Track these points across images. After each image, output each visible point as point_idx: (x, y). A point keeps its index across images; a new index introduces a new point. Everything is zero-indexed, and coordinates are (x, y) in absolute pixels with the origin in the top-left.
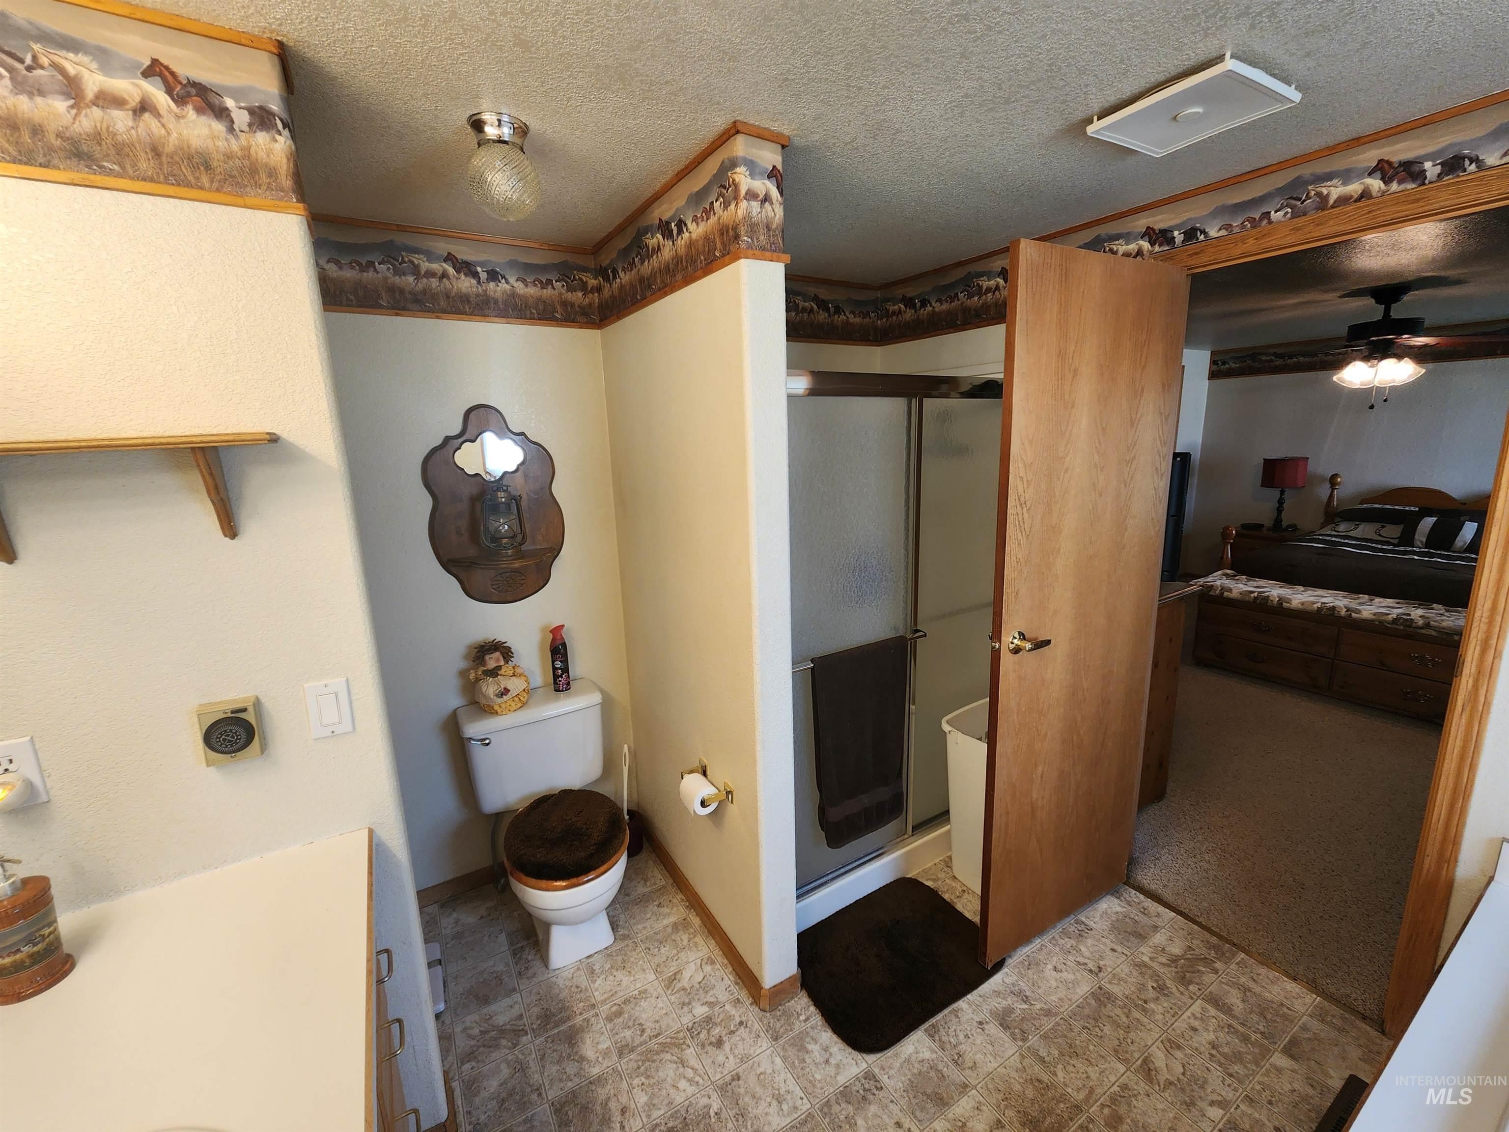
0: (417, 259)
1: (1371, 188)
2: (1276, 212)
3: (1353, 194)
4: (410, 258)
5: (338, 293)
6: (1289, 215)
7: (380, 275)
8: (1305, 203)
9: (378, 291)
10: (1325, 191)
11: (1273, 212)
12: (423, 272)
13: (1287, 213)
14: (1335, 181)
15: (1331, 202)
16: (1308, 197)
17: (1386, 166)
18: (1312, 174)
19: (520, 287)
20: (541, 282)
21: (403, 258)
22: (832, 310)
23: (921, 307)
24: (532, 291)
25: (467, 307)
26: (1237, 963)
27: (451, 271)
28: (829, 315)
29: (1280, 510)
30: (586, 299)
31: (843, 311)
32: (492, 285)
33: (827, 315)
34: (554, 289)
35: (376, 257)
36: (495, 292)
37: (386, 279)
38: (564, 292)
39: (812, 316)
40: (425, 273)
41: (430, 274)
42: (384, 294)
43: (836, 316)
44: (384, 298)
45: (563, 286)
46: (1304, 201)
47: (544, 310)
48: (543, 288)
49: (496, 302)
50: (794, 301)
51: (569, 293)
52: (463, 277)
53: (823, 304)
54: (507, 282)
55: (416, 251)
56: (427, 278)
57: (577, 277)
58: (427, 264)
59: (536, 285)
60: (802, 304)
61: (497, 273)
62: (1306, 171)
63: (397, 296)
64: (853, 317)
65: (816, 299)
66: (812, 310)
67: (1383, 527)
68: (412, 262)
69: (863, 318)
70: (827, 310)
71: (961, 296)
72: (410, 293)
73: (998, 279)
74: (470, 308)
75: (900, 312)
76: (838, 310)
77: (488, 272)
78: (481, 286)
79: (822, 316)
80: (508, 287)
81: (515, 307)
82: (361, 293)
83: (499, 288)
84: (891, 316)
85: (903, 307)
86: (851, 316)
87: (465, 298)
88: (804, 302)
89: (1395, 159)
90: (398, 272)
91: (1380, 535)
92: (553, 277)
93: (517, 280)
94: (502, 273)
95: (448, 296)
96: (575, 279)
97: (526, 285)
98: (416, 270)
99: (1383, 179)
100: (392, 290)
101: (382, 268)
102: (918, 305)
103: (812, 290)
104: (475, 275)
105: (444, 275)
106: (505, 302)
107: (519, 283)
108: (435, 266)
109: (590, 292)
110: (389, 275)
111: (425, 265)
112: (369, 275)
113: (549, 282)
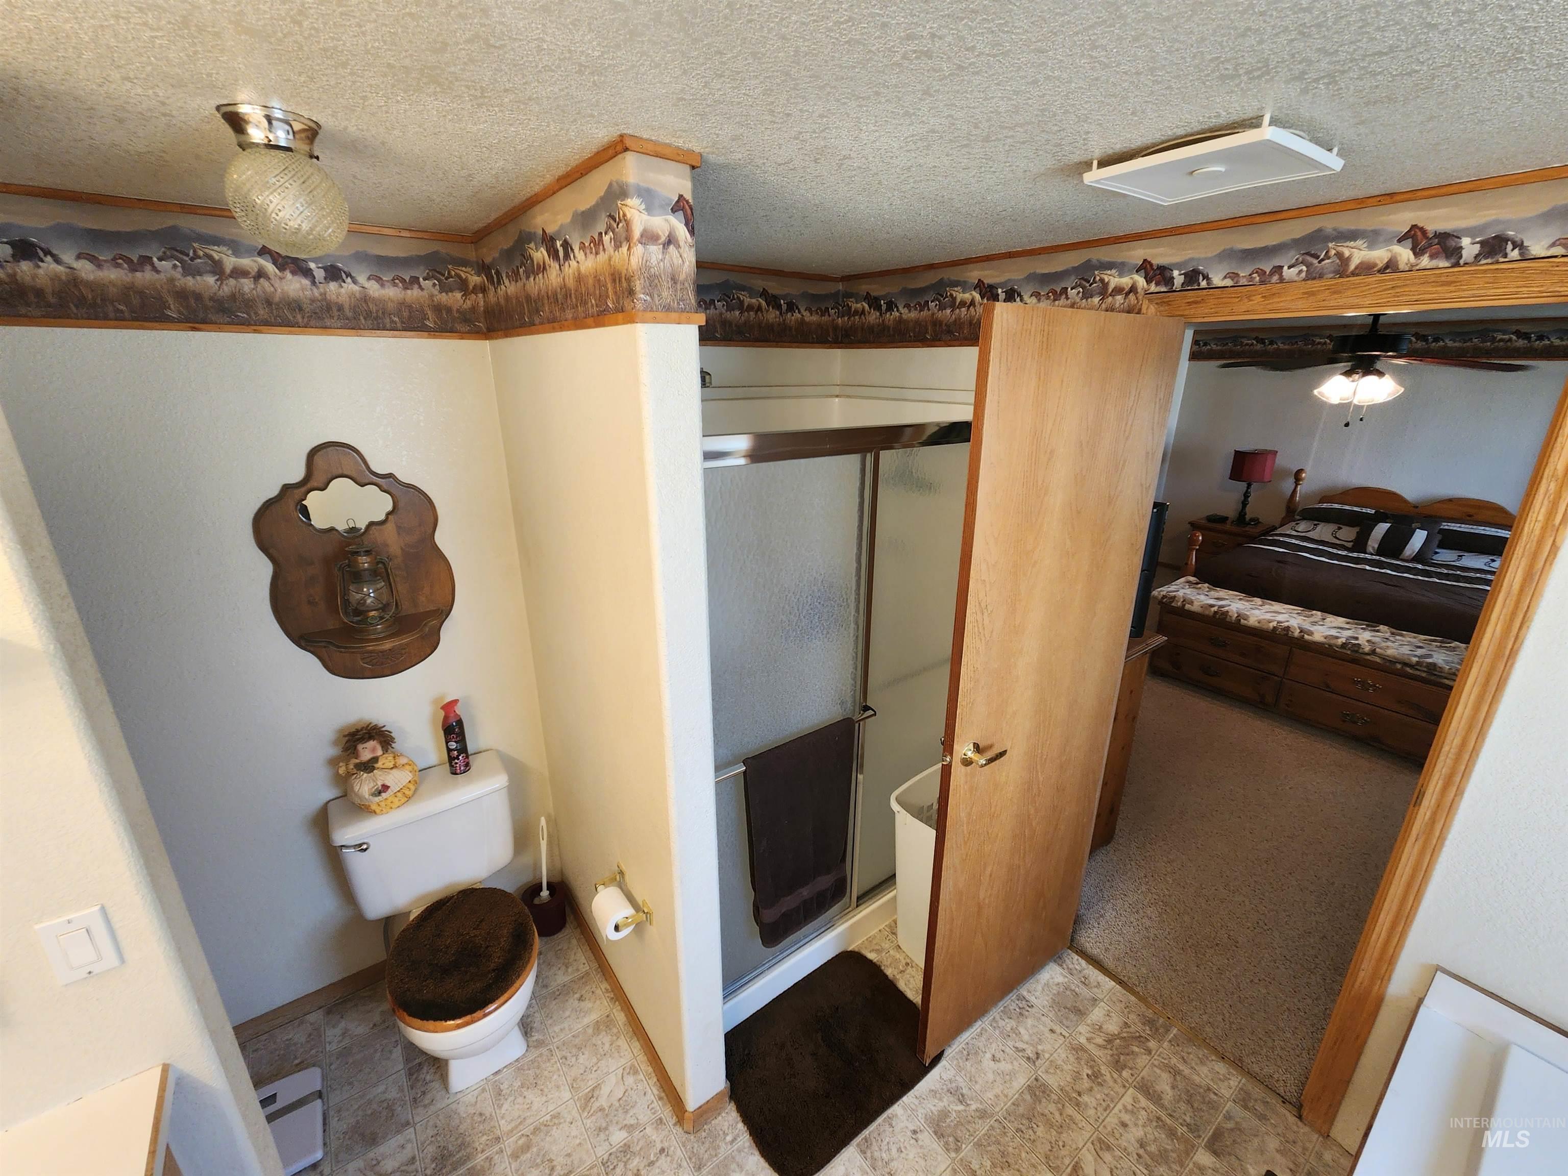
0: (217, 252)
1: (1399, 258)
2: (1290, 267)
3: (1378, 262)
4: (207, 251)
5: (99, 301)
6: (1303, 275)
7: (162, 276)
8: (1323, 263)
9: (161, 297)
10: (1347, 253)
11: (1286, 268)
12: (228, 271)
13: (1301, 271)
14: (1359, 243)
15: (1352, 267)
16: (1327, 256)
17: (1419, 233)
18: (1335, 230)
19: (374, 289)
20: (403, 281)
21: (195, 251)
22: (784, 307)
23: (887, 310)
24: (392, 293)
25: (299, 317)
26: (1170, 1041)
27: (270, 267)
28: (781, 313)
29: (1245, 503)
30: (467, 301)
31: (797, 308)
32: (333, 286)
33: (778, 313)
34: (422, 289)
35: (153, 251)
36: (338, 295)
37: (172, 280)
38: (436, 292)
39: (760, 315)
40: (232, 272)
41: (239, 273)
42: (171, 301)
43: (789, 314)
44: (172, 306)
45: (434, 285)
46: (1323, 260)
47: (410, 317)
48: (406, 288)
49: (340, 308)
50: (738, 297)
51: (444, 294)
52: (289, 276)
53: (773, 301)
54: (355, 282)
55: (217, 241)
56: (236, 278)
57: (453, 273)
58: (233, 259)
59: (395, 285)
60: (747, 301)
61: (340, 270)
62: (1329, 223)
63: (192, 302)
64: (809, 314)
65: (764, 294)
66: (759, 308)
67: (1340, 528)
68: (210, 257)
69: (822, 316)
70: (779, 307)
71: (932, 305)
72: (211, 299)
73: (974, 293)
74: (303, 318)
75: (863, 312)
76: (791, 307)
77: (325, 269)
78: (318, 288)
79: (772, 315)
80: (356, 288)
81: (368, 315)
82: (136, 301)
83: (343, 290)
84: (854, 316)
85: (866, 306)
86: (806, 314)
87: (295, 306)
88: (751, 298)
89: (1432, 227)
90: (189, 271)
91: (1336, 537)
92: (420, 273)
93: (369, 279)
94: (346, 269)
95: (269, 302)
96: (450, 276)
97: (382, 285)
98: (217, 268)
99: (1413, 249)
100: (182, 295)
101: (165, 265)
102: (884, 307)
103: (760, 283)
104: (307, 273)
105: (261, 274)
106: (354, 309)
107: (373, 282)
108: (246, 262)
109: (473, 292)
110: (178, 274)
111: (230, 261)
112: (145, 277)
113: (415, 280)
